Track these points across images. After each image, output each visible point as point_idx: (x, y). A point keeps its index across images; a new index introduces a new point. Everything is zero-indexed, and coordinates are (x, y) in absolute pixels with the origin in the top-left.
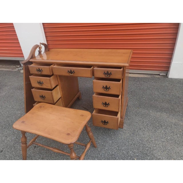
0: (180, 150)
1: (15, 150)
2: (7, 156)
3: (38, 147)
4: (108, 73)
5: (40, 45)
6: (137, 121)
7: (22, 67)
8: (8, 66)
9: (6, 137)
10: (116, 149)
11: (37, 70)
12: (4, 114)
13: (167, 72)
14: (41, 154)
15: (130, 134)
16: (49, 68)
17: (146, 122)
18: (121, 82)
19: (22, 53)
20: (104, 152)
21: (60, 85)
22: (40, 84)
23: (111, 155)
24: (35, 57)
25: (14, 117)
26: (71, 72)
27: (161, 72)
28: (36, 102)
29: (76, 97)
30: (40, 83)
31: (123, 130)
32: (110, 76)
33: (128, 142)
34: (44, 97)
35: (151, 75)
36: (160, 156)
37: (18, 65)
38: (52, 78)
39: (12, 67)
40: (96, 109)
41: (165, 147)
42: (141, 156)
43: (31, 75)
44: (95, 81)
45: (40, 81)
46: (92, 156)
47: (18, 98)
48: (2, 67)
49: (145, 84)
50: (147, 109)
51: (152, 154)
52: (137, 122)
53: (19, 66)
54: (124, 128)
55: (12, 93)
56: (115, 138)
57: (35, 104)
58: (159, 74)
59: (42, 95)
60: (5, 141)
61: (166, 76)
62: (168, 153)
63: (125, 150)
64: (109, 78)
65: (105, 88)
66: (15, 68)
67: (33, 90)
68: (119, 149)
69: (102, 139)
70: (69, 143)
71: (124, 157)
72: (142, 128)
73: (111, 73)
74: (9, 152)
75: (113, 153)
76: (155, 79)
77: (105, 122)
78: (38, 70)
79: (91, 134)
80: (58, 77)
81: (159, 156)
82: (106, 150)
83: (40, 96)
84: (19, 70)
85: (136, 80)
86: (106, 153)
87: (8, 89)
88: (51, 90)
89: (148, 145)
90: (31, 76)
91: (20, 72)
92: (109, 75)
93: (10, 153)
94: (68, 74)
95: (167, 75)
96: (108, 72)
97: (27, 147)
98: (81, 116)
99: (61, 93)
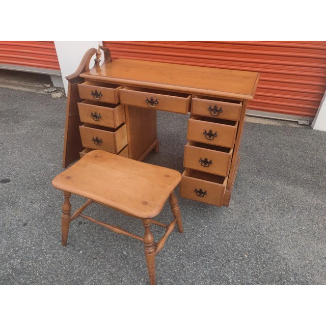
0: (321, 249)
1: (48, 224)
2: (35, 232)
3: (85, 223)
4: (215, 109)
5: (99, 50)
6: (253, 197)
7: (55, 87)
8: (29, 84)
9: (32, 202)
10: (215, 238)
11: (92, 92)
12: (26, 165)
13: (312, 118)
14: (90, 234)
15: (239, 217)
16: (115, 91)
17: (267, 199)
18: (236, 126)
19: (58, 63)
20: (195, 241)
21: (128, 123)
22: (95, 118)
23: (206, 247)
24: (89, 70)
25: (42, 172)
26: (152, 102)
27: (300, 118)
28: (84, 148)
29: (151, 147)
30: (95, 116)
31: (228, 208)
32: (219, 114)
33: (236, 229)
34: (101, 140)
35: (283, 122)
36: (287, 255)
37: (48, 84)
38: (117, 109)
39: (36, 85)
40: (187, 169)
41: (296, 241)
42: (255, 252)
43: (81, 100)
44: (192, 120)
45: (96, 113)
46: (174, 246)
47: (49, 141)
48: (19, 85)
49: (271, 136)
50: (271, 179)
51: (274, 251)
52: (253, 199)
53: (48, 86)
54: (231, 206)
55: (39, 132)
56: (213, 221)
57: (83, 152)
58: (297, 122)
59: (97, 138)
60: (31, 208)
61: (309, 126)
62: (300, 251)
63: (229, 241)
64: (217, 117)
65: (208, 134)
66: (42, 88)
67: (82, 127)
68: (219, 239)
69: (192, 220)
70: (145, 217)
71: (228, 250)
72: (261, 209)
73: (221, 110)
74: (37, 226)
75: (210, 243)
76: (289, 128)
77: (201, 193)
78: (94, 93)
79: (177, 209)
80: (127, 109)
81: (285, 254)
82: (199, 238)
83: (93, 138)
84: (48, 92)
85: (256, 129)
86: (198, 242)
87: (31, 123)
88: (114, 130)
89: (269, 236)
90: (80, 102)
91: (51, 95)
92: (217, 113)
93: (40, 228)
94: (145, 105)
95: (310, 124)
96: (216, 107)
97: (70, 220)
98: (165, 176)
99: (129, 138)
